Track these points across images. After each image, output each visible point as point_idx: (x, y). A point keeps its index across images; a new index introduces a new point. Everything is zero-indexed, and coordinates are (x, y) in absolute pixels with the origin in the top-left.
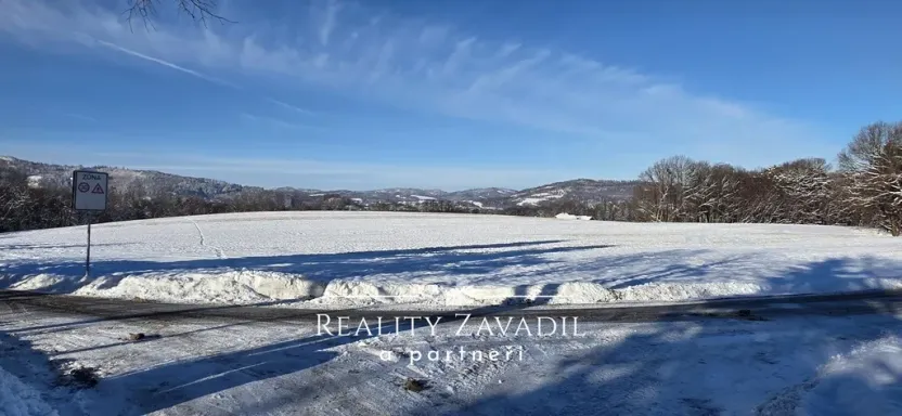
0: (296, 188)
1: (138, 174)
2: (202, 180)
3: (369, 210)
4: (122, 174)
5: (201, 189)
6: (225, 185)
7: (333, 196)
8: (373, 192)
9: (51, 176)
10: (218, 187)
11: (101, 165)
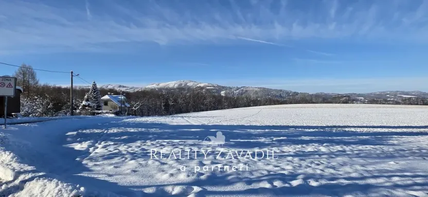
0: (326, 93)
1: (256, 89)
2: (281, 91)
3: (368, 103)
4: (251, 89)
5: (280, 95)
6: (291, 92)
7: (345, 97)
8: (371, 94)
9: (228, 91)
10: (288, 93)
11: (243, 86)
